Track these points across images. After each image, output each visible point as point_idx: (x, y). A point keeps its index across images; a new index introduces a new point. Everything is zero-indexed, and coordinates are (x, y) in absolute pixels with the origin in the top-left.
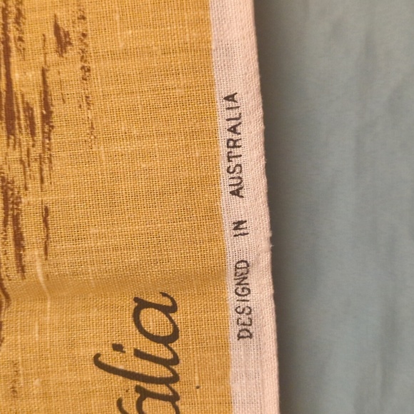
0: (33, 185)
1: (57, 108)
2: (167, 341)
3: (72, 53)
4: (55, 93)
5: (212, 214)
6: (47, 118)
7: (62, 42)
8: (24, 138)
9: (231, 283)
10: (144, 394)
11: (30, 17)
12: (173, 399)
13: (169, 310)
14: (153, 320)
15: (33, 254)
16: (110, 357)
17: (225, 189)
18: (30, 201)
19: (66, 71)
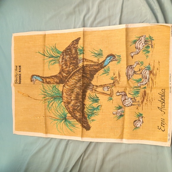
0: (155, 80)
1: (157, 74)
2: (164, 92)
3: (158, 70)
4: (157, 73)
5: (168, 83)
6: (156, 75)
7: (158, 69)
8: (154, 76)
9: (170, 88)
10: (162, 96)
11: (155, 67)
12: (164, 97)
13: (164, 90)
14: (163, 91)
15: (154, 85)
16: (159, 93)
17: (170, 81)
18: (154, 81)
19: (158, 71)
